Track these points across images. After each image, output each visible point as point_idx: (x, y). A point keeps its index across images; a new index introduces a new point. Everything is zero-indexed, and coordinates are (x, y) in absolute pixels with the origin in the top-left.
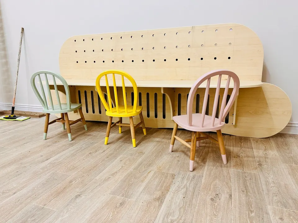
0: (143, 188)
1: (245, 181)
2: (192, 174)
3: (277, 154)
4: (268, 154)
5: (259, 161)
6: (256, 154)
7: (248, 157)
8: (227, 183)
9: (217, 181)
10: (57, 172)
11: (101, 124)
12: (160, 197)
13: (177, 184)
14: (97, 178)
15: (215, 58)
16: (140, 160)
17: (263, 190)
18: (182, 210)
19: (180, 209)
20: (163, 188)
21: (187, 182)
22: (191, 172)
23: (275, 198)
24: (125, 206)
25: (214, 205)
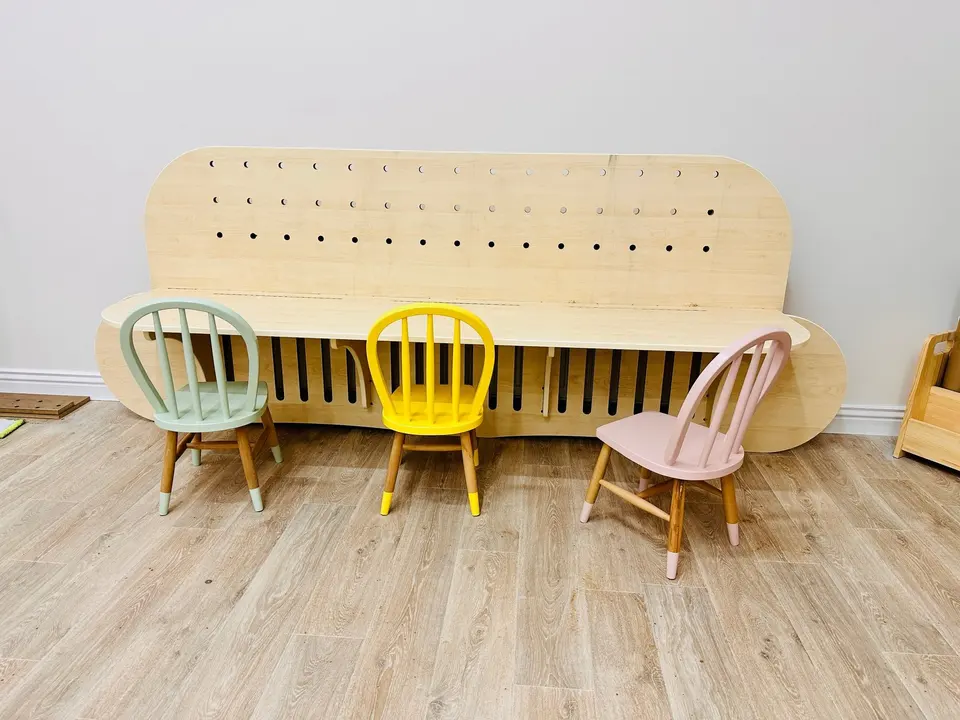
0: (589, 651)
1: (804, 591)
2: (679, 587)
3: (830, 501)
4: (811, 502)
5: (804, 528)
6: (786, 506)
7: (773, 516)
8: (770, 603)
9: (745, 601)
10: (310, 634)
11: (313, 434)
12: (645, 669)
13: (662, 623)
14: (446, 635)
15: (669, 248)
16: (521, 560)
17: (852, 612)
18: (718, 696)
19: (712, 693)
20: (638, 642)
21: (683, 616)
22: (673, 583)
23: (886, 628)
24: (581, 712)
25: (778, 669)
